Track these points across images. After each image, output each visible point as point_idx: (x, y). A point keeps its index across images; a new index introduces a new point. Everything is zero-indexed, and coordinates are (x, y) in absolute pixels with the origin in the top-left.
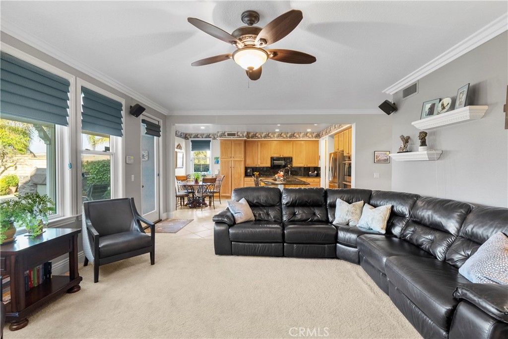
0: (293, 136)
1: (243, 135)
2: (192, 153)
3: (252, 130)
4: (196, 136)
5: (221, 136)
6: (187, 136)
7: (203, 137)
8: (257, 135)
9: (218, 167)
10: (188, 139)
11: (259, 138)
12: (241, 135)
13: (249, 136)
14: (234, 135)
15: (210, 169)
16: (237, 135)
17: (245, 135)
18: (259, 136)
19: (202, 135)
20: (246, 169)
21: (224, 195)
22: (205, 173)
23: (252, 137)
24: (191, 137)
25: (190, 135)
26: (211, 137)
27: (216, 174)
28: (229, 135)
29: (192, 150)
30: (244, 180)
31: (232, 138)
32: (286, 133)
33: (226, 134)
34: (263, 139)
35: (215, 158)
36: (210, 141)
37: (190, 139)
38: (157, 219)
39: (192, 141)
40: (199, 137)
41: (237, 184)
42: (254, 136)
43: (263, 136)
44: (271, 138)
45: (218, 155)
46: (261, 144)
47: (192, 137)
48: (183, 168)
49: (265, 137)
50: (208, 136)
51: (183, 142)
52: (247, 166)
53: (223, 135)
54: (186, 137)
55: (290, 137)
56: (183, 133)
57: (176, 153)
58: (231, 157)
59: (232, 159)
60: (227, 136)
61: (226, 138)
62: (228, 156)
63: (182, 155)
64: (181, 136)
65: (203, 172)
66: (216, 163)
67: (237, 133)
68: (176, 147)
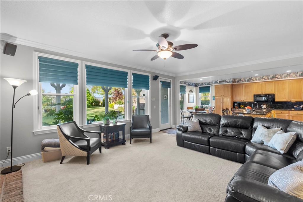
0: (275, 77)
1: (230, 81)
2: (200, 95)
3: (237, 77)
4: (202, 84)
5: (215, 83)
6: (197, 85)
7: (205, 85)
8: (242, 80)
9: (214, 102)
11: (243, 82)
12: (228, 81)
13: (235, 81)
14: (223, 81)
15: (210, 103)
16: (226, 82)
17: (231, 81)
18: (244, 80)
19: (205, 83)
20: (234, 103)
22: (207, 106)
23: (238, 82)
24: (199, 85)
25: (198, 84)
26: (210, 84)
27: (213, 106)
28: (220, 82)
31: (222, 83)
32: (268, 76)
33: (218, 81)
34: (247, 82)
35: (213, 97)
36: (210, 86)
37: (199, 86)
38: (170, 127)
39: (199, 87)
40: (203, 85)
42: (240, 80)
43: (246, 80)
44: (254, 81)
45: (214, 95)
46: (245, 86)
47: (200, 85)
48: (194, 102)
49: (248, 81)
50: (209, 84)
51: (194, 89)
52: (234, 101)
53: (216, 82)
54: (196, 85)
55: (272, 78)
56: (194, 84)
57: (189, 94)
58: (222, 96)
59: (223, 97)
60: (219, 83)
61: (218, 84)
62: (220, 95)
63: (193, 95)
64: (192, 85)
65: (206, 105)
66: (214, 99)
67: (226, 80)
68: (189, 91)
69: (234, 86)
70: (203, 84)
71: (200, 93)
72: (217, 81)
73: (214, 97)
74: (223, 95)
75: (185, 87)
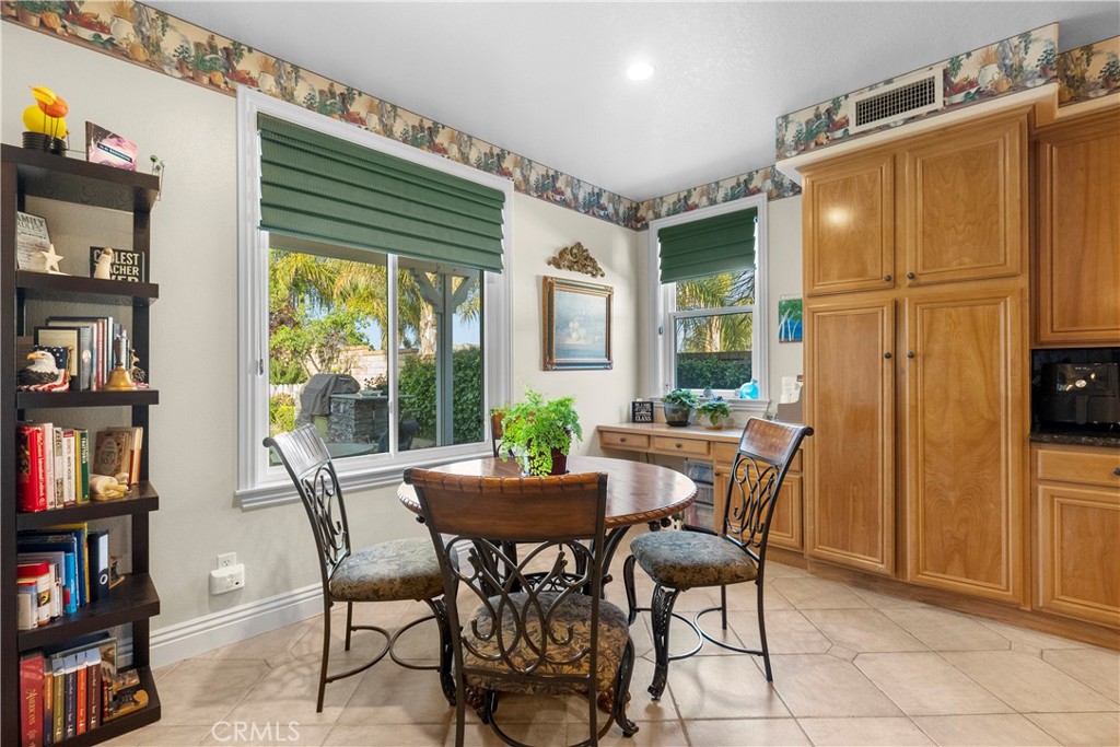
1: (1014, 70)
4: (683, 203)
5: (806, 141)
6: (642, 213)
7: (713, 202)
9: (793, 356)
10: (646, 226)
12: (991, 74)
13: (1076, 81)
14: (918, 95)
15: (755, 375)
16: (952, 90)
17: (1033, 58)
19: (710, 193)
20: (1046, 366)
21: (838, 555)
22: (727, 394)
24: (657, 216)
25: (654, 204)
26: (759, 191)
27: (784, 400)
28: (871, 110)
29: (665, 280)
30: (1028, 466)
31: (897, 128)
33: (848, 111)
35: (782, 309)
36: (753, 212)
37: (655, 226)
39: (664, 234)
40: (696, 206)
41: (952, 497)
47: (664, 211)
48: (608, 366)
50: (744, 188)
52: (1051, 336)
53: (822, 127)
54: (633, 218)
56: (616, 199)
57: (548, 288)
58: (892, 282)
59: (903, 292)
60: (853, 128)
61: (847, 137)
62: (862, 273)
63: (599, 303)
64: (593, 205)
65: (716, 392)
66: (793, 333)
67: (946, 74)
68: (551, 254)
69: (1049, 153)
70: (694, 199)
71: (672, 286)
72: (836, 104)
73: (791, 308)
74: (907, 265)
75: (496, 199)
